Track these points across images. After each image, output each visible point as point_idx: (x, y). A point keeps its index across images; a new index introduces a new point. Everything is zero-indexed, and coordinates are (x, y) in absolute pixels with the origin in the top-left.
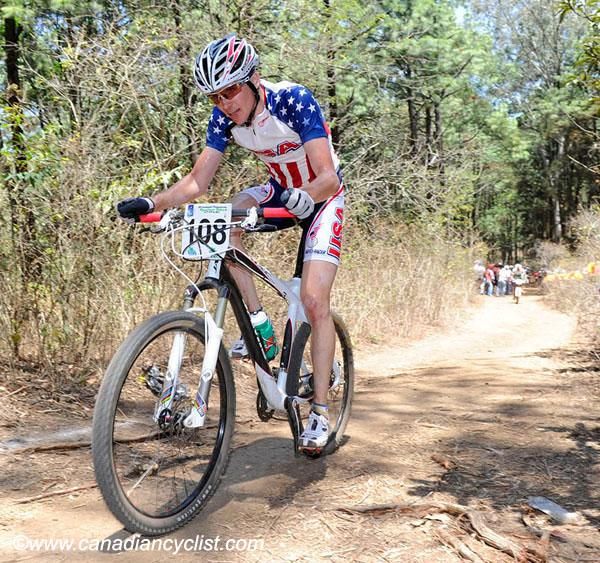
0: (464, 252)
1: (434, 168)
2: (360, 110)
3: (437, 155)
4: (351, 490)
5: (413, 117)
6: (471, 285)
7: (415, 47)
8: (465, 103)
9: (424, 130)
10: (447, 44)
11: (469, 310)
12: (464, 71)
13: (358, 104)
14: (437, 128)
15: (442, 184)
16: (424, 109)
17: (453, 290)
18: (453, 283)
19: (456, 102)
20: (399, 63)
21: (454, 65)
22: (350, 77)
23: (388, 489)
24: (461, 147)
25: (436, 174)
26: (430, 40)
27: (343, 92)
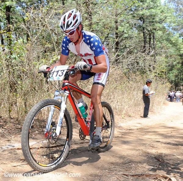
0: (162, 86)
1: (152, 56)
2: (126, 35)
3: (153, 51)
4: (127, 168)
5: (145, 38)
6: (164, 98)
7: (147, 13)
8: (163, 33)
9: (149, 42)
10: (159, 12)
11: (163, 107)
12: (164, 22)
13: (126, 33)
14: (154, 42)
15: (155, 62)
16: (149, 35)
17: (158, 100)
18: (158, 97)
19: (160, 33)
20: (140, 19)
21: (160, 19)
22: (123, 24)
23: (140, 168)
24: (162, 49)
25: (153, 58)
26: (153, 10)
27: (120, 29)
